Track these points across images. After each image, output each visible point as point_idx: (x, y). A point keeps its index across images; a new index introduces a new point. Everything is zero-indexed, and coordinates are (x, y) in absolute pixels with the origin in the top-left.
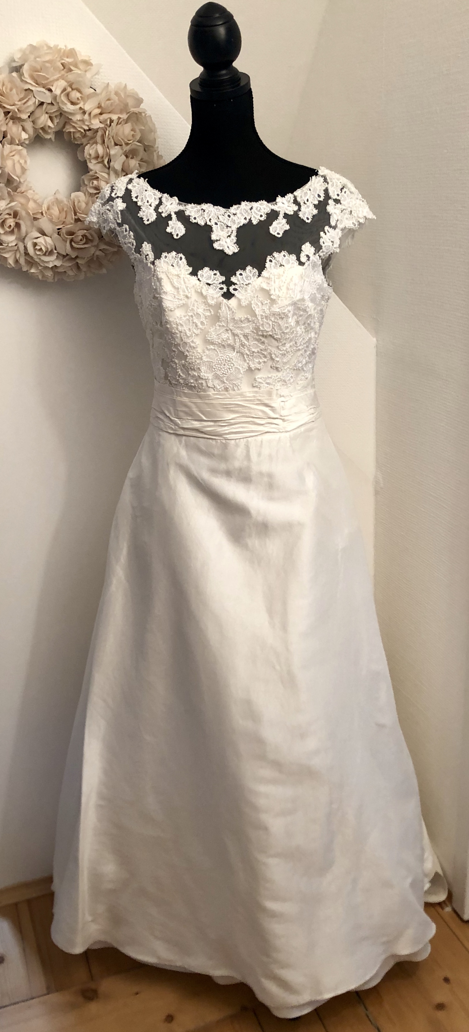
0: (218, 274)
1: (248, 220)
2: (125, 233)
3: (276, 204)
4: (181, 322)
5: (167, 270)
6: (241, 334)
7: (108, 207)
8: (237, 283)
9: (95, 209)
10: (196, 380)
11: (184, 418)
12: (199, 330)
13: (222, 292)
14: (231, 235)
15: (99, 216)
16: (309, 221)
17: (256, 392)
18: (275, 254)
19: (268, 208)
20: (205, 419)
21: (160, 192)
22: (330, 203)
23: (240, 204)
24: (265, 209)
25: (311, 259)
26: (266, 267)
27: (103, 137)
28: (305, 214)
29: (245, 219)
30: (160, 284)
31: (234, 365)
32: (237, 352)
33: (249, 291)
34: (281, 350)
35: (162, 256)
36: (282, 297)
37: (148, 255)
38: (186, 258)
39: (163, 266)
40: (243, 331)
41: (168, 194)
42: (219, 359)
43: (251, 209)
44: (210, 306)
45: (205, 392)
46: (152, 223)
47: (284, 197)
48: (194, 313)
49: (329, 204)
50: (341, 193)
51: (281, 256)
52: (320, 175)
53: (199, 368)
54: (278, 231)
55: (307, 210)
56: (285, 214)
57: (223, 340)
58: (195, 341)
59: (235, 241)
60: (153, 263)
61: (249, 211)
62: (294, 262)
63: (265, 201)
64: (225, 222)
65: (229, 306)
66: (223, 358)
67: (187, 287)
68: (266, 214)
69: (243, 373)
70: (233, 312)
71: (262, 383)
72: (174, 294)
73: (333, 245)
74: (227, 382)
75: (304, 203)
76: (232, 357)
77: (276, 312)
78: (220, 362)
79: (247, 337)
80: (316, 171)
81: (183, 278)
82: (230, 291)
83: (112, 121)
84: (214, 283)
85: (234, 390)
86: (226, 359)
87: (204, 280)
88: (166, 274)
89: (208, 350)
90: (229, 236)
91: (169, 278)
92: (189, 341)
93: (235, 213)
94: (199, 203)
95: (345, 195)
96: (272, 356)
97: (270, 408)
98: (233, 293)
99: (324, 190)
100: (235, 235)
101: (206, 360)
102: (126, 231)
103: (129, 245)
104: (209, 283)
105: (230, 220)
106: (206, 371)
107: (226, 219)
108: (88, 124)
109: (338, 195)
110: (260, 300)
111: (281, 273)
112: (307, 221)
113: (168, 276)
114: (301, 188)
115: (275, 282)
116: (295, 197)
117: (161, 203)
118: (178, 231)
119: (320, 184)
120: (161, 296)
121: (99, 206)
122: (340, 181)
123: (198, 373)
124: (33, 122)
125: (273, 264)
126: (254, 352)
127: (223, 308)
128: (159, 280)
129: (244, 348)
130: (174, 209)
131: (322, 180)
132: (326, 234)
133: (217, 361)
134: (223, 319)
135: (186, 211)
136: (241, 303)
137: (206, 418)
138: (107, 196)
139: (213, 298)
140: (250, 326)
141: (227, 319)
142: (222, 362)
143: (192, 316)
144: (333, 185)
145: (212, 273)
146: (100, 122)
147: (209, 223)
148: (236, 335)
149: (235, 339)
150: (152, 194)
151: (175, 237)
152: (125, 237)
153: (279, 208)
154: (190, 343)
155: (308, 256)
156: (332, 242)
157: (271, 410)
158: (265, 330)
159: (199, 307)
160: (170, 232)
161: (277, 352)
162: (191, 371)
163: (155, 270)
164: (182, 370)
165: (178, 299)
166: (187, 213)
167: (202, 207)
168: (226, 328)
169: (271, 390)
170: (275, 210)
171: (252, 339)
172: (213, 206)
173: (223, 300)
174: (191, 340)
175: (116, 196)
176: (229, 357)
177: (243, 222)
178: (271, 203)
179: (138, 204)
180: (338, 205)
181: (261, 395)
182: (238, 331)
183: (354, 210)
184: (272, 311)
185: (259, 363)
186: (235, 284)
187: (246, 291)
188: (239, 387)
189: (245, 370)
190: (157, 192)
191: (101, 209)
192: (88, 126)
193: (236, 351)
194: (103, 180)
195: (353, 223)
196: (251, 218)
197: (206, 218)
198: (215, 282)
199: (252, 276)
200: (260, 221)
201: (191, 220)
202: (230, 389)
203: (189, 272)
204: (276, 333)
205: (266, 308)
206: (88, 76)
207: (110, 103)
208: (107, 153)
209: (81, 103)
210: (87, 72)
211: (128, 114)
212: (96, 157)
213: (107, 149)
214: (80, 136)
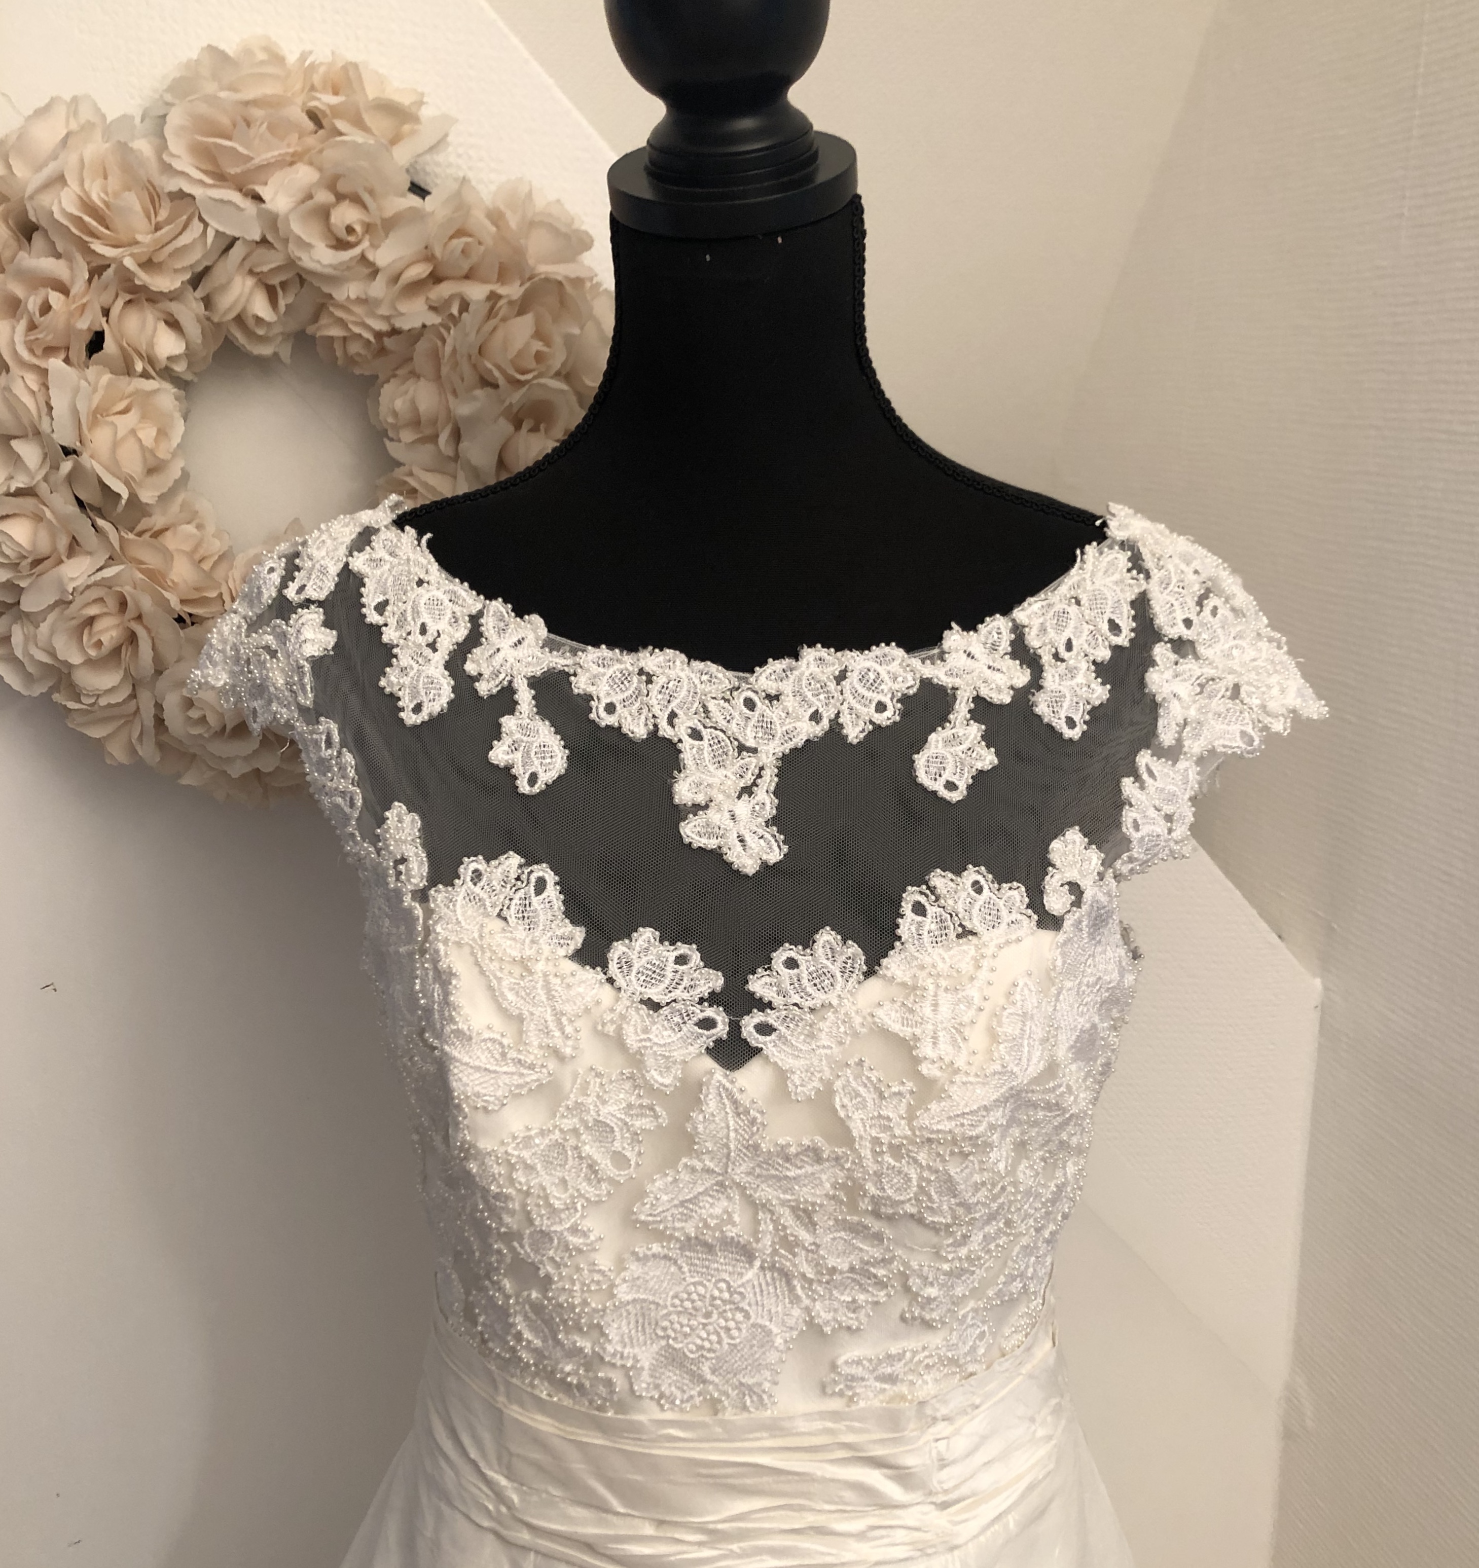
0: (696, 958)
1: (825, 724)
2: (326, 753)
3: (943, 660)
4: (526, 1154)
5: (476, 935)
6: (783, 1203)
7: (269, 639)
8: (775, 1004)
9: (224, 641)
10: (588, 1367)
11: (535, 1486)
12: (604, 1186)
13: (708, 1037)
14: (755, 784)
15: (237, 669)
16: (1075, 734)
17: (835, 1416)
18: (939, 879)
19: (910, 677)
20: (622, 1510)
21: (474, 593)
22: (1157, 659)
23: (796, 656)
24: (895, 679)
25: (1088, 896)
26: (900, 938)
27: (436, 357)
28: (1057, 702)
29: (816, 717)
30: (446, 994)
31: (747, 1316)
32: (762, 1268)
33: (825, 1040)
34: (947, 1260)
35: (461, 869)
36: (967, 1074)
37: (403, 860)
38: (565, 887)
39: (460, 918)
40: (793, 1194)
41: (505, 601)
42: (685, 1296)
43: (841, 677)
44: (652, 1090)
45: (623, 1414)
46: (435, 722)
47: (976, 630)
48: (584, 1122)
49: (1153, 663)
50: (1198, 614)
51: (964, 889)
52: (1114, 541)
53: (599, 1327)
54: (947, 776)
55: (1065, 687)
56: (978, 700)
57: (707, 1225)
58: (585, 1224)
59: (770, 811)
60: (422, 896)
61: (832, 685)
62: (1019, 917)
63: (899, 645)
64: (733, 728)
65: (737, 1095)
66: (701, 1290)
67: (558, 1015)
68: (898, 701)
69: (782, 1347)
70: (753, 1122)
71: (863, 1379)
72: (501, 1044)
73: (1170, 831)
74: (716, 1380)
75: (1057, 657)
76: (743, 1285)
77: (938, 1131)
78: (688, 1304)
79: (810, 1218)
80: (1098, 523)
81: (545, 975)
82: (744, 1034)
83: (465, 306)
84: (675, 1001)
85: (745, 1408)
86: (716, 1293)
87: (632, 984)
88: (473, 954)
89: (642, 1260)
90: (748, 791)
91: (482, 972)
92: (558, 1228)
93: (773, 692)
94: (631, 645)
95: (1216, 622)
96: (910, 1282)
97: (886, 1471)
98: (754, 1043)
99: (1133, 604)
100: (772, 788)
101: (629, 1297)
102: (329, 743)
103: (339, 800)
104: (655, 999)
105: (753, 721)
106: (631, 1338)
107: (736, 715)
108: (387, 313)
109: (1188, 623)
110: (868, 1078)
111: (966, 966)
112: (1068, 733)
113: (477, 964)
114: (1042, 595)
115: (935, 1005)
116: (1018, 631)
117: (475, 638)
118: (537, 762)
119: (1117, 577)
120: (446, 1048)
121: (239, 627)
122: (1196, 565)
123: (594, 1344)
124: (207, 302)
125: (929, 923)
126: (833, 1270)
127: (712, 1105)
128: (444, 978)
129: (795, 1255)
130: (529, 664)
131: (1122, 559)
132: (1142, 788)
133: (677, 1302)
134: (709, 1145)
135: (575, 675)
136: (791, 1087)
137: (625, 1506)
138: (269, 593)
139: (668, 1063)
140: (824, 1177)
141: (727, 1146)
142: (699, 1303)
143: (575, 1132)
144: (1165, 584)
145: (670, 953)
146: (433, 308)
147: (666, 731)
148: (764, 1206)
149: (758, 1222)
150: (445, 599)
151: (524, 787)
152: (323, 765)
153: (950, 674)
154: (566, 1233)
155: (1075, 889)
156: (1169, 818)
157: (890, 1477)
158: (889, 1198)
159: (606, 1097)
160: (502, 765)
161: (930, 1266)
162: (567, 1333)
163: (428, 931)
164: (526, 1318)
165: (520, 1061)
166: (580, 685)
167: (642, 664)
168: (720, 1178)
169: (893, 1406)
170: (935, 681)
171: (831, 1223)
172: (686, 660)
173: (711, 1073)
174: (568, 1226)
175: (302, 597)
176: (729, 1287)
177: (806, 730)
178: (924, 654)
179: (385, 639)
180: (1189, 665)
181: (857, 1424)
182: (766, 1192)
183: (1249, 684)
184: (921, 1128)
185: (854, 1307)
186: (765, 1005)
187: (811, 1036)
188: (765, 1397)
189: (795, 1334)
190: (463, 590)
191: (242, 643)
192: (386, 319)
193: (757, 1263)
195: (1243, 734)
196: (838, 715)
197: (656, 710)
198: (678, 993)
199: (838, 975)
200: (878, 728)
201: (593, 716)
202: (726, 1403)
203: (571, 950)
204: (935, 1206)
205: (894, 1111)
206: (402, 155)
207: (461, 246)
208: (449, 410)
209: (365, 244)
210: (395, 140)
211: (527, 285)
212: (416, 422)
213: (451, 398)
214: (363, 352)
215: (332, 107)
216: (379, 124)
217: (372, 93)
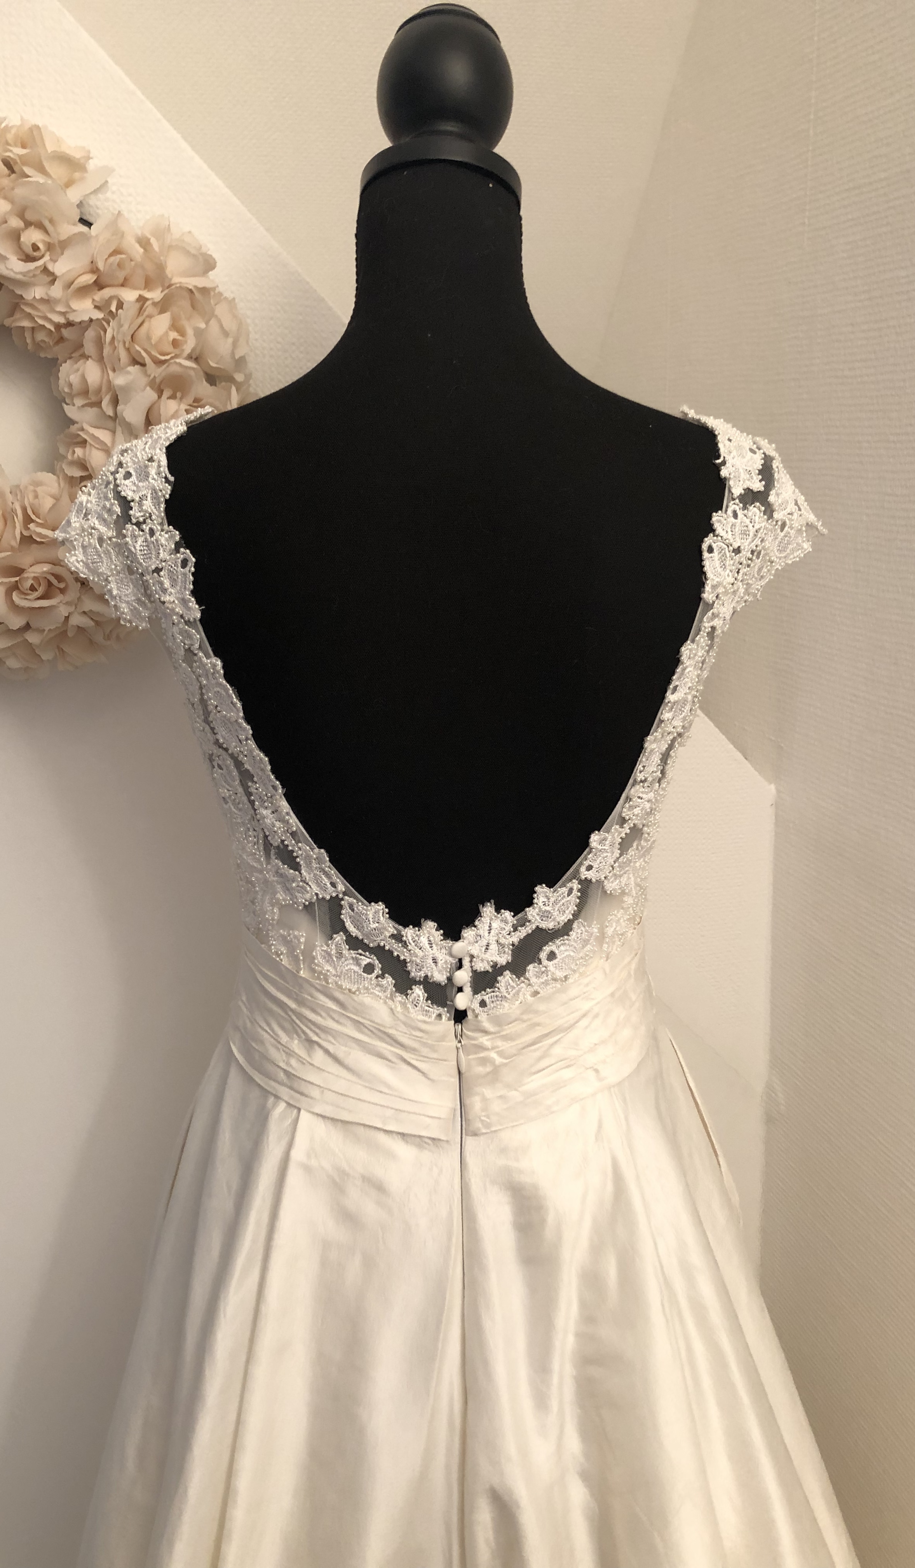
27: (99, 343)
83: (120, 305)
108: (63, 310)
146: (96, 307)
192: (64, 314)
194: (97, 446)
206: (74, 195)
207: (118, 261)
208: (109, 382)
209: (47, 258)
210: (69, 184)
211: (166, 291)
212: (85, 392)
213: (110, 373)
214: (47, 339)
215: (20, 156)
216: (57, 171)
217: (50, 147)
